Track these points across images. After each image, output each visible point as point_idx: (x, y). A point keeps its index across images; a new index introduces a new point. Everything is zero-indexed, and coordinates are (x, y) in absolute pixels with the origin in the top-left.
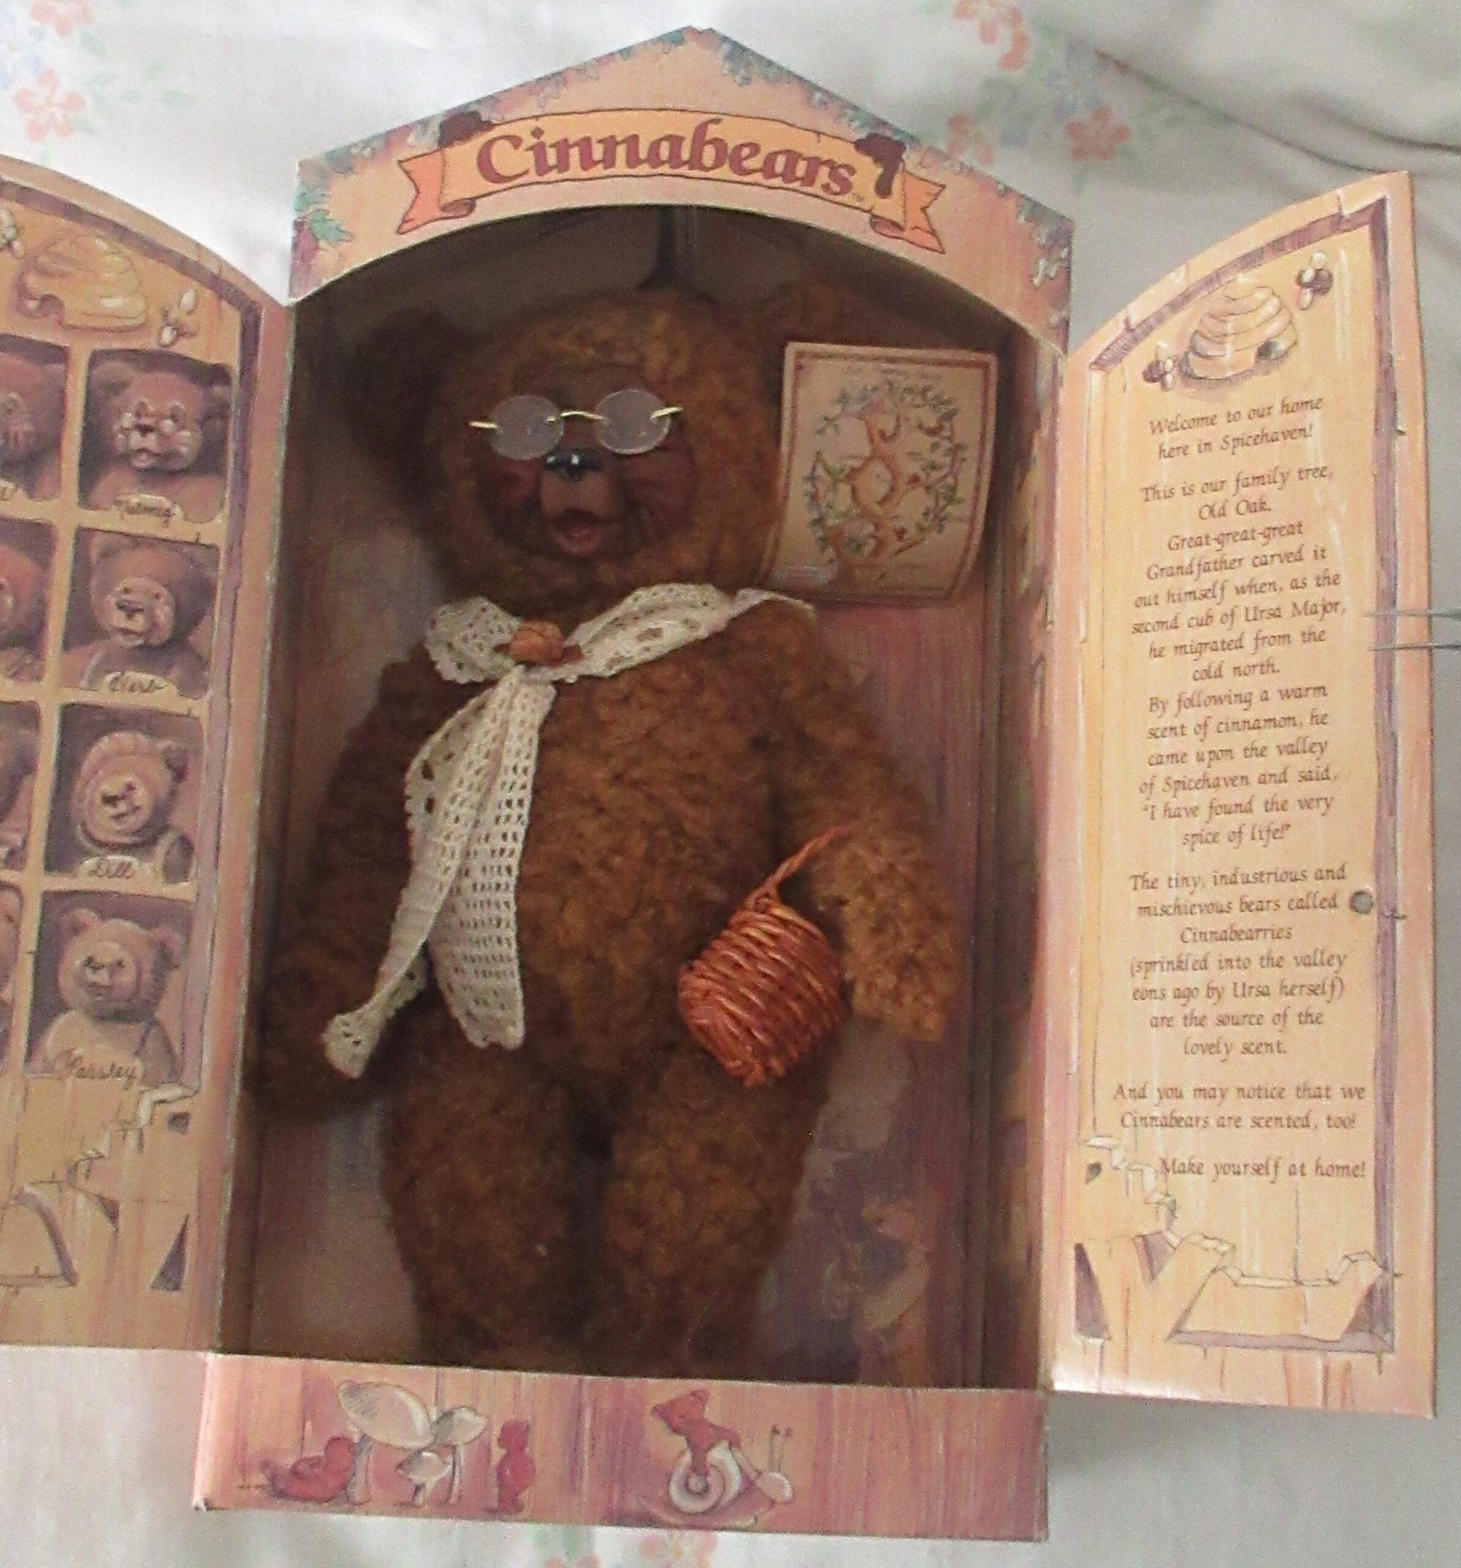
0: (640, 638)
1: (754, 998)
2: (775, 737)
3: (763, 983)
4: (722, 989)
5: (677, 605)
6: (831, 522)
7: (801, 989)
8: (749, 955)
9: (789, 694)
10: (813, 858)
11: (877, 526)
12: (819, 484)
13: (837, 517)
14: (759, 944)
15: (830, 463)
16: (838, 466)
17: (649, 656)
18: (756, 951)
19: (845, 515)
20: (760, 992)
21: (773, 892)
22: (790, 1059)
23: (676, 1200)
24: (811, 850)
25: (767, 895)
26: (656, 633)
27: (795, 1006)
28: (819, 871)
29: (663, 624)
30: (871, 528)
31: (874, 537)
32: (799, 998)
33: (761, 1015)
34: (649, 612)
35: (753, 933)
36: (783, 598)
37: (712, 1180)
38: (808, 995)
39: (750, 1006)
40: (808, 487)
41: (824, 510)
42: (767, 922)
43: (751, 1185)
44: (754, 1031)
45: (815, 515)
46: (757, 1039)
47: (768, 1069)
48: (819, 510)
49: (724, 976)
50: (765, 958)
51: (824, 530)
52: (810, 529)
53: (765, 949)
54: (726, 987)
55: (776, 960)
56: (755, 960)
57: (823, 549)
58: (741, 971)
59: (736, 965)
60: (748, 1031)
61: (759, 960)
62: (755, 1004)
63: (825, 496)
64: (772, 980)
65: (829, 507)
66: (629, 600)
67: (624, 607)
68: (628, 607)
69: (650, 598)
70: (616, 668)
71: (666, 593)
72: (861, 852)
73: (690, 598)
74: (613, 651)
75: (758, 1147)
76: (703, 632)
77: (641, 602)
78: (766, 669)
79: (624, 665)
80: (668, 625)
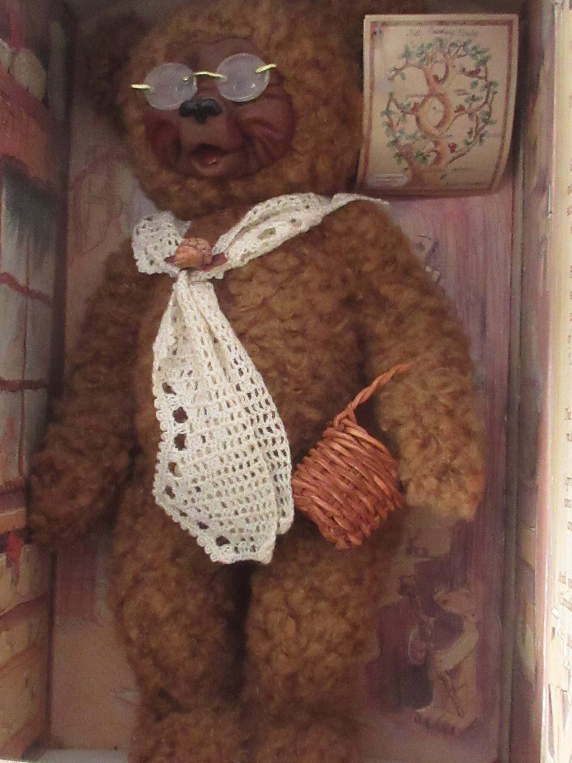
0: (261, 237)
1: (335, 496)
2: (361, 297)
3: (343, 484)
4: (313, 488)
5: (285, 210)
6: (403, 142)
7: (370, 487)
8: (332, 463)
9: (368, 267)
10: (380, 389)
11: (436, 143)
12: (393, 116)
13: (407, 139)
14: (340, 455)
15: (400, 102)
16: (405, 103)
17: (268, 249)
19: (414, 136)
20: (341, 492)
21: (353, 416)
22: (364, 534)
23: (291, 625)
24: (379, 384)
25: (347, 417)
26: (272, 232)
27: (364, 499)
28: (385, 398)
29: (275, 225)
30: (431, 145)
31: (435, 151)
32: (368, 493)
33: (340, 508)
34: (266, 218)
35: (337, 447)
36: (365, 198)
37: (315, 612)
38: (374, 491)
39: (332, 502)
40: (386, 119)
41: (398, 134)
42: (346, 439)
44: (336, 519)
45: (392, 139)
46: (338, 524)
47: (348, 542)
48: (394, 135)
49: (315, 478)
50: (343, 464)
51: (398, 148)
52: (389, 148)
53: (344, 458)
54: (316, 487)
55: (351, 467)
56: (337, 466)
57: (399, 161)
58: (328, 475)
59: (324, 471)
60: (332, 518)
61: (339, 465)
62: (336, 500)
63: (398, 124)
64: (348, 482)
65: (401, 132)
66: (250, 213)
67: (248, 218)
68: (250, 219)
69: (265, 210)
70: (246, 260)
71: (276, 204)
72: (414, 386)
73: (295, 205)
74: (243, 249)
75: (347, 588)
76: (304, 227)
77: (258, 214)
78: (353, 250)
79: (251, 257)
80: (280, 225)
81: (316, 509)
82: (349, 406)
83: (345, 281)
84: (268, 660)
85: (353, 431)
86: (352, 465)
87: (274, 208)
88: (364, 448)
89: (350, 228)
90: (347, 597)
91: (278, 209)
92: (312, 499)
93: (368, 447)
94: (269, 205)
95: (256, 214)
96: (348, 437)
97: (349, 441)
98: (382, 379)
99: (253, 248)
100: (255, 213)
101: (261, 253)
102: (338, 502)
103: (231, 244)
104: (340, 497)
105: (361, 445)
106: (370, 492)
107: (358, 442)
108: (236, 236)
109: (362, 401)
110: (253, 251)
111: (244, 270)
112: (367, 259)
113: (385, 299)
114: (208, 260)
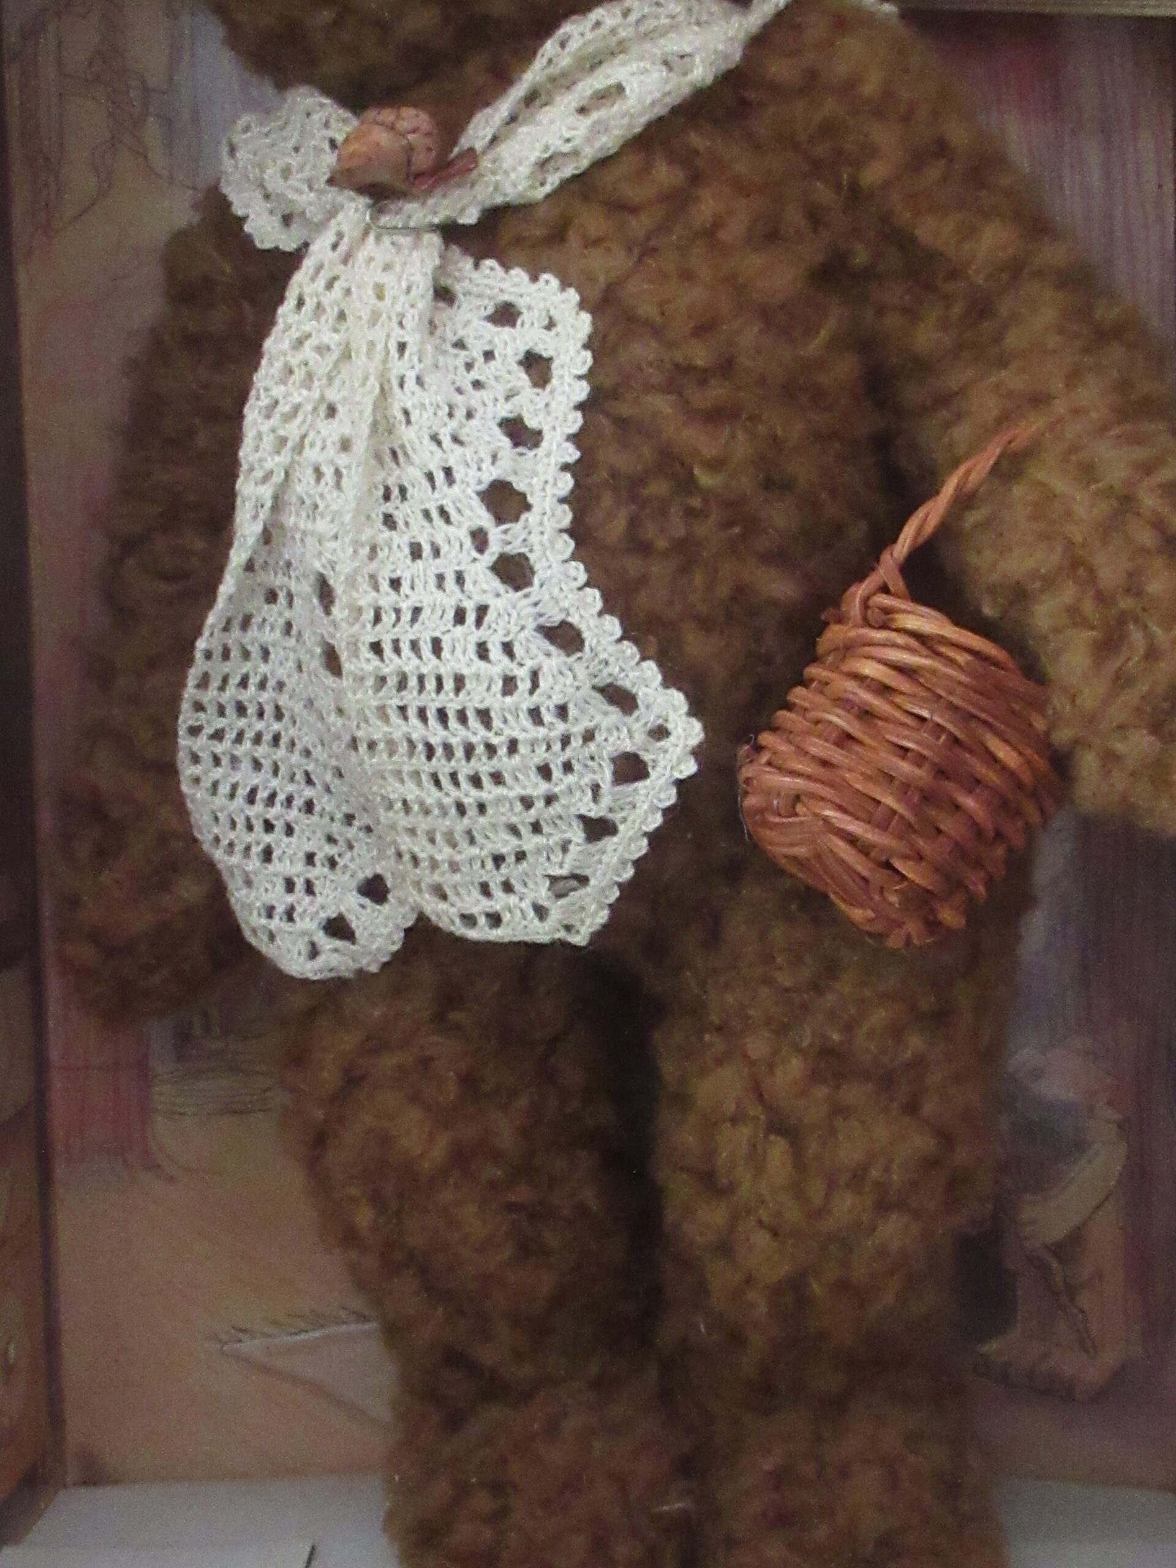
0: (586, 109)
1: (889, 801)
3: (905, 767)
7: (981, 769)
8: (866, 714)
9: (874, 173)
14: (884, 690)
18: (877, 703)
20: (905, 789)
21: (897, 583)
22: (971, 899)
24: (959, 488)
25: (885, 589)
26: (614, 94)
27: (969, 802)
32: (974, 783)
33: (906, 832)
34: (593, 62)
35: (869, 669)
37: (839, 1110)
38: (992, 776)
39: (885, 821)
42: (895, 646)
43: (912, 1108)
44: (898, 864)
46: (904, 878)
47: (932, 925)
49: (825, 763)
50: (898, 714)
53: (899, 700)
54: (830, 784)
55: (922, 719)
56: (880, 723)
58: (857, 748)
59: (845, 739)
60: (888, 866)
61: (885, 719)
62: (894, 812)
64: (920, 760)
66: (550, 47)
67: (544, 61)
68: (550, 61)
69: (589, 36)
70: (553, 180)
71: (619, 19)
72: (1060, 485)
73: (667, 21)
74: (539, 146)
75: (915, 1042)
76: (701, 73)
77: (573, 45)
78: (827, 129)
80: (633, 74)
81: (841, 847)
82: (886, 557)
83: (815, 217)
84: (724, 1248)
85: (912, 622)
86: (925, 713)
87: (613, 31)
88: (951, 662)
90: (919, 1063)
91: (623, 34)
92: (826, 820)
93: (962, 658)
94: (598, 24)
95: (567, 50)
96: (900, 639)
97: (907, 648)
98: (968, 472)
99: (568, 140)
100: (563, 45)
102: (902, 817)
104: (902, 802)
105: (939, 654)
106: (978, 781)
107: (931, 647)
109: (921, 540)
110: (566, 148)
111: (541, 213)
112: (870, 152)
113: (933, 256)
114: (422, 160)
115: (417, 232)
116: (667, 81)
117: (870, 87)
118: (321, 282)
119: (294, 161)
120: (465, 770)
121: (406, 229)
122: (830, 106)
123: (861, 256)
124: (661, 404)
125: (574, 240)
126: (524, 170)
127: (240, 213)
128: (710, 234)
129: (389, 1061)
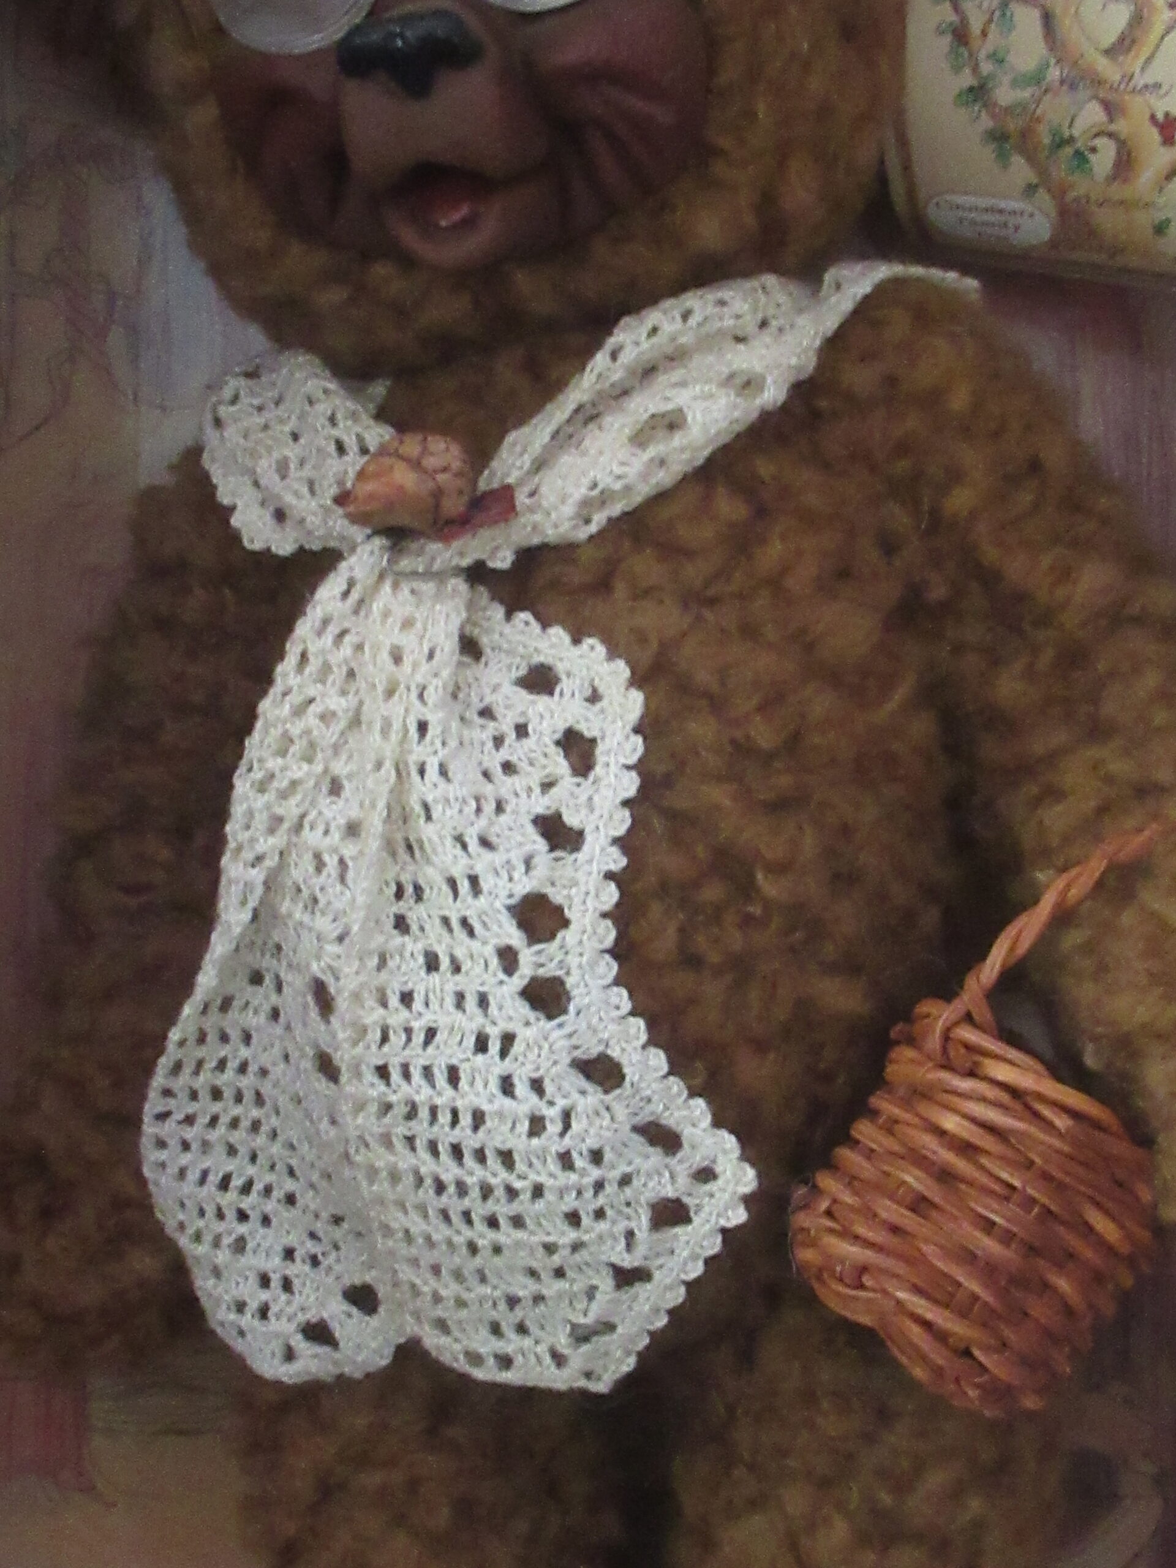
0: (640, 439)
2: (940, 591)
3: (989, 1245)
4: (901, 1268)
6: (1005, 95)
7: (1074, 1241)
8: (945, 1176)
13: (1015, 83)
14: (966, 1149)
17: (664, 478)
18: (961, 1165)
19: (1037, 78)
20: (989, 1270)
21: (986, 1014)
25: (970, 1020)
26: (673, 422)
27: (1063, 1284)
29: (681, 398)
32: (1066, 1259)
33: (988, 1319)
34: (648, 372)
35: (951, 1123)
38: (1088, 1253)
39: (965, 1308)
41: (986, 68)
42: (983, 1099)
44: (977, 1353)
45: (967, 79)
46: (984, 1369)
48: (975, 69)
49: (895, 1229)
50: (984, 1180)
51: (993, 116)
52: (963, 110)
53: (984, 1161)
54: (900, 1257)
55: (1013, 1188)
56: (963, 1187)
57: (1003, 158)
58: (934, 1214)
60: (967, 1353)
61: (970, 1183)
62: (975, 1298)
63: (984, 34)
64: (1007, 1238)
65: (998, 59)
66: (601, 359)
67: (593, 377)
68: (600, 375)
69: (645, 345)
70: (599, 520)
71: (678, 324)
73: (731, 322)
74: (586, 482)
76: (773, 394)
77: (627, 357)
78: (903, 448)
79: (616, 509)
80: (695, 398)
81: (915, 1332)
82: (973, 978)
83: (889, 546)
85: (1002, 1072)
86: (1017, 1183)
87: (673, 339)
88: (1049, 1125)
89: (891, 381)
90: (978, 1525)
91: (685, 340)
92: (899, 1302)
93: (1062, 1122)
94: (654, 330)
95: (620, 361)
96: (991, 1092)
97: (997, 1105)
98: (1068, 886)
99: (619, 477)
100: (614, 356)
101: (643, 491)
102: (986, 1304)
103: (540, 465)
104: (986, 1286)
105: (1036, 1115)
106: (1071, 1256)
107: (1027, 1107)
108: (555, 435)
109: (1013, 960)
110: (618, 486)
111: (586, 556)
112: (955, 476)
113: (1021, 597)
114: (453, 506)
115: (439, 577)
116: (735, 406)
117: (959, 400)
118: (328, 639)
119: (292, 452)
120: (479, 1212)
121: (428, 575)
122: (913, 423)
123: (938, 592)
124: (719, 795)
125: (621, 589)
126: (568, 510)
127: (226, 501)
128: (775, 583)
129: (372, 1479)
